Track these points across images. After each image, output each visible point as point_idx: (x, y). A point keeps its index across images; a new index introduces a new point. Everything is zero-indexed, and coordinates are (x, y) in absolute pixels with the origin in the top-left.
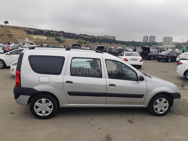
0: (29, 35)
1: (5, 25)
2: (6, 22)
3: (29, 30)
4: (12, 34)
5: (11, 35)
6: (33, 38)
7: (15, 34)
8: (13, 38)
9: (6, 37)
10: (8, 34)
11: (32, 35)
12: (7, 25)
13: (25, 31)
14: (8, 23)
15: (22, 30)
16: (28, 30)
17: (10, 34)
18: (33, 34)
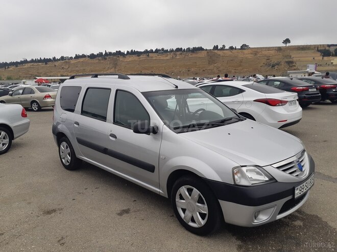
0: (326, 58)
1: (285, 45)
2: (287, 41)
3: (327, 48)
4: (295, 59)
5: (292, 62)
6: (332, 63)
7: (298, 59)
8: (295, 68)
9: (283, 66)
10: (287, 60)
11: (331, 58)
12: (288, 45)
13: (318, 51)
14: (289, 42)
15: (313, 51)
16: (325, 49)
17: (290, 60)
18: (333, 56)
